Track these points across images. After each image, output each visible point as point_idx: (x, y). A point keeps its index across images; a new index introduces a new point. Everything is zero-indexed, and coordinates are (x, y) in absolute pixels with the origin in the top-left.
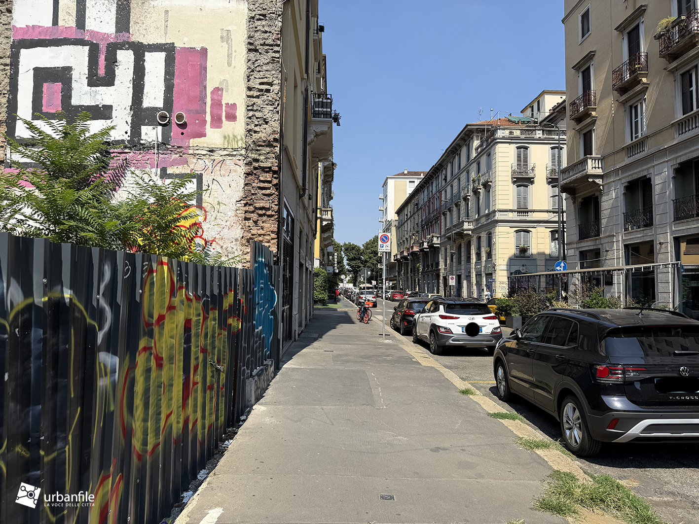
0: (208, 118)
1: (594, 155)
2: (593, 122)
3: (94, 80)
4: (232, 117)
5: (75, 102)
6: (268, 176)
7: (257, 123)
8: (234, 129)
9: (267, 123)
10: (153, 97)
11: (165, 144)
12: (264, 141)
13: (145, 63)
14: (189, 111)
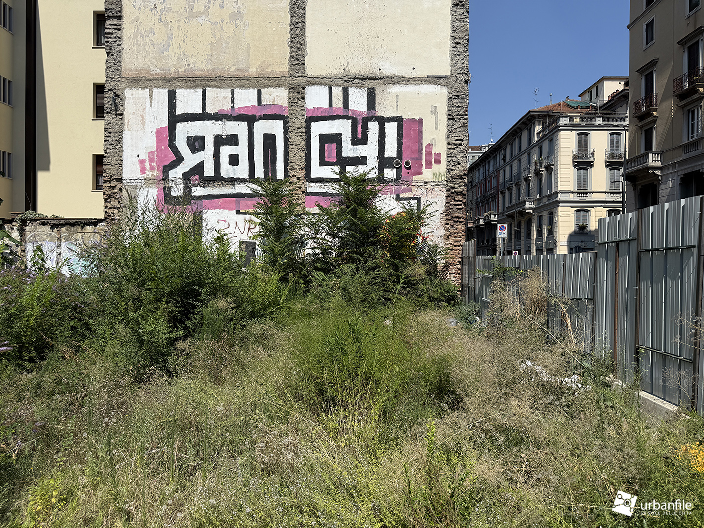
0: (424, 163)
1: (654, 151)
2: (655, 121)
3: (355, 141)
4: (438, 162)
5: (344, 155)
6: (460, 197)
7: (453, 165)
8: (439, 169)
9: (459, 164)
10: (391, 151)
11: (398, 180)
12: (458, 176)
13: (385, 130)
14: (412, 159)
